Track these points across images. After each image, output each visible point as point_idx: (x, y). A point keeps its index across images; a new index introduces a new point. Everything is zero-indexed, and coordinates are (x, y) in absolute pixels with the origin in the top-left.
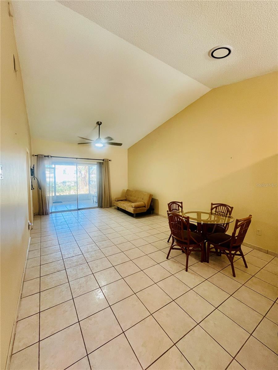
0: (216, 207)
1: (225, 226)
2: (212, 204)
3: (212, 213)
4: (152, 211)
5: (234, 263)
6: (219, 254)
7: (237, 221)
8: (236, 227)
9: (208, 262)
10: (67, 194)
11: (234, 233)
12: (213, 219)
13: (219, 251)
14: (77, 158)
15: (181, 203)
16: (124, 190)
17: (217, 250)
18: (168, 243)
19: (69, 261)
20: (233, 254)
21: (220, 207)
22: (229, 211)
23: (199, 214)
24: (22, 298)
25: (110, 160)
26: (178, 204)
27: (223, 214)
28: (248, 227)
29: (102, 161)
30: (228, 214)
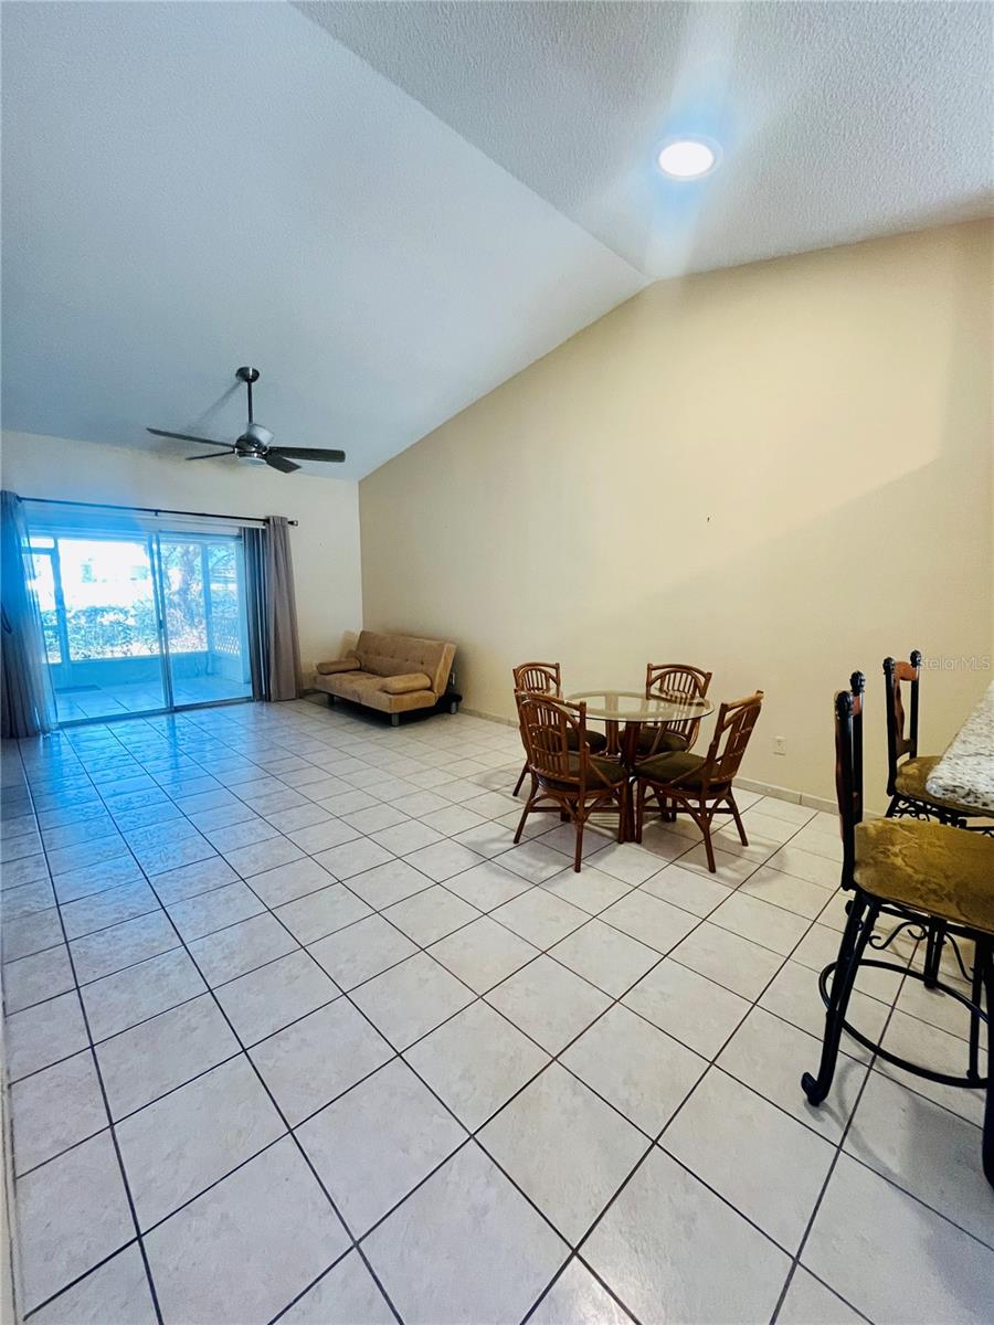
0: (662, 677)
1: (687, 732)
2: (650, 669)
3: (649, 696)
4: (454, 705)
5: (712, 837)
6: (670, 814)
7: (725, 708)
8: (720, 728)
9: (639, 842)
10: (119, 655)
11: (713, 748)
12: (654, 710)
13: (669, 802)
14: (157, 511)
15: (557, 667)
16: (348, 633)
17: (662, 801)
18: (516, 798)
19: (172, 881)
20: (709, 810)
21: (673, 675)
22: (699, 683)
23: (611, 698)
24: (8, 1013)
25: (292, 523)
26: (545, 672)
27: (682, 698)
28: (753, 726)
29: (260, 526)
30: (697, 694)
